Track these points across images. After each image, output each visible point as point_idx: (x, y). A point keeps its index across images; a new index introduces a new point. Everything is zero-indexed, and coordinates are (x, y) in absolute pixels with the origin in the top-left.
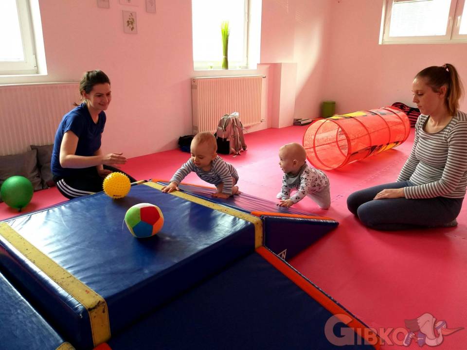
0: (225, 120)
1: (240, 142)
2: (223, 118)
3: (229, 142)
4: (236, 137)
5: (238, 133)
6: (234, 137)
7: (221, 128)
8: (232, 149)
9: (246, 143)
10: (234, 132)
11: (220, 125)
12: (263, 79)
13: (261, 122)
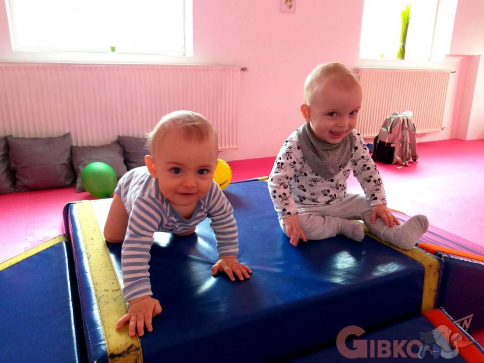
0: (392, 120)
1: (409, 151)
2: (390, 117)
3: (394, 148)
4: (405, 143)
5: (408, 139)
6: (402, 142)
7: (385, 130)
8: (397, 158)
9: (417, 153)
10: (403, 136)
11: (385, 125)
12: (451, 74)
13: (443, 129)
